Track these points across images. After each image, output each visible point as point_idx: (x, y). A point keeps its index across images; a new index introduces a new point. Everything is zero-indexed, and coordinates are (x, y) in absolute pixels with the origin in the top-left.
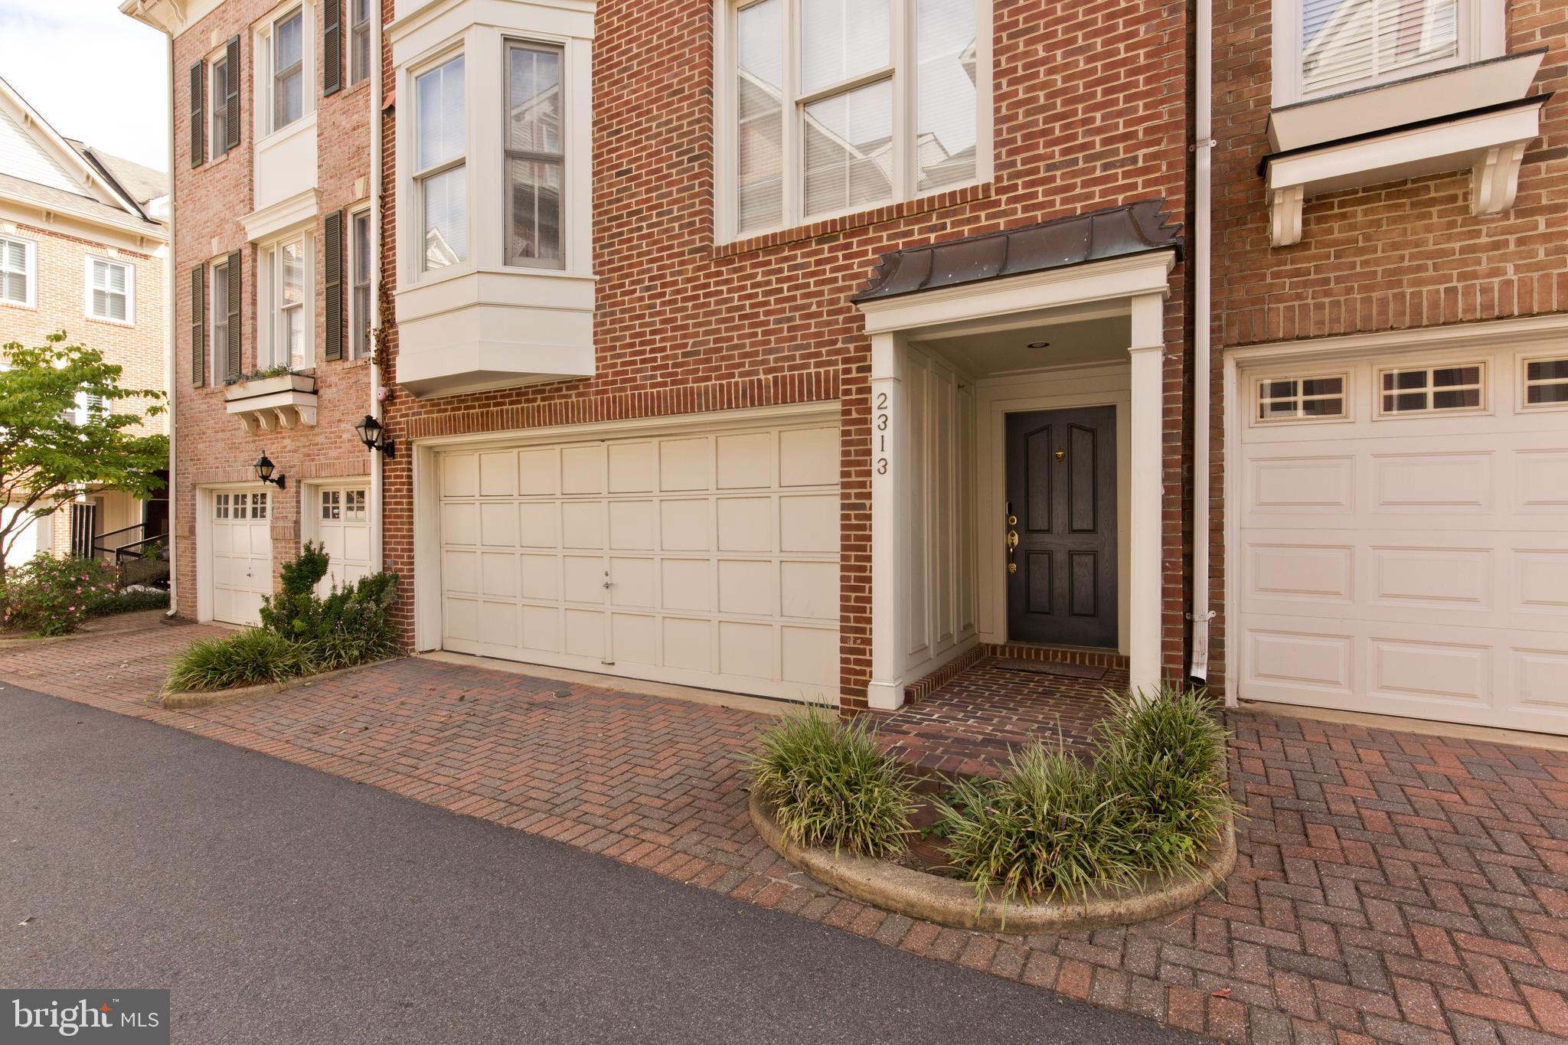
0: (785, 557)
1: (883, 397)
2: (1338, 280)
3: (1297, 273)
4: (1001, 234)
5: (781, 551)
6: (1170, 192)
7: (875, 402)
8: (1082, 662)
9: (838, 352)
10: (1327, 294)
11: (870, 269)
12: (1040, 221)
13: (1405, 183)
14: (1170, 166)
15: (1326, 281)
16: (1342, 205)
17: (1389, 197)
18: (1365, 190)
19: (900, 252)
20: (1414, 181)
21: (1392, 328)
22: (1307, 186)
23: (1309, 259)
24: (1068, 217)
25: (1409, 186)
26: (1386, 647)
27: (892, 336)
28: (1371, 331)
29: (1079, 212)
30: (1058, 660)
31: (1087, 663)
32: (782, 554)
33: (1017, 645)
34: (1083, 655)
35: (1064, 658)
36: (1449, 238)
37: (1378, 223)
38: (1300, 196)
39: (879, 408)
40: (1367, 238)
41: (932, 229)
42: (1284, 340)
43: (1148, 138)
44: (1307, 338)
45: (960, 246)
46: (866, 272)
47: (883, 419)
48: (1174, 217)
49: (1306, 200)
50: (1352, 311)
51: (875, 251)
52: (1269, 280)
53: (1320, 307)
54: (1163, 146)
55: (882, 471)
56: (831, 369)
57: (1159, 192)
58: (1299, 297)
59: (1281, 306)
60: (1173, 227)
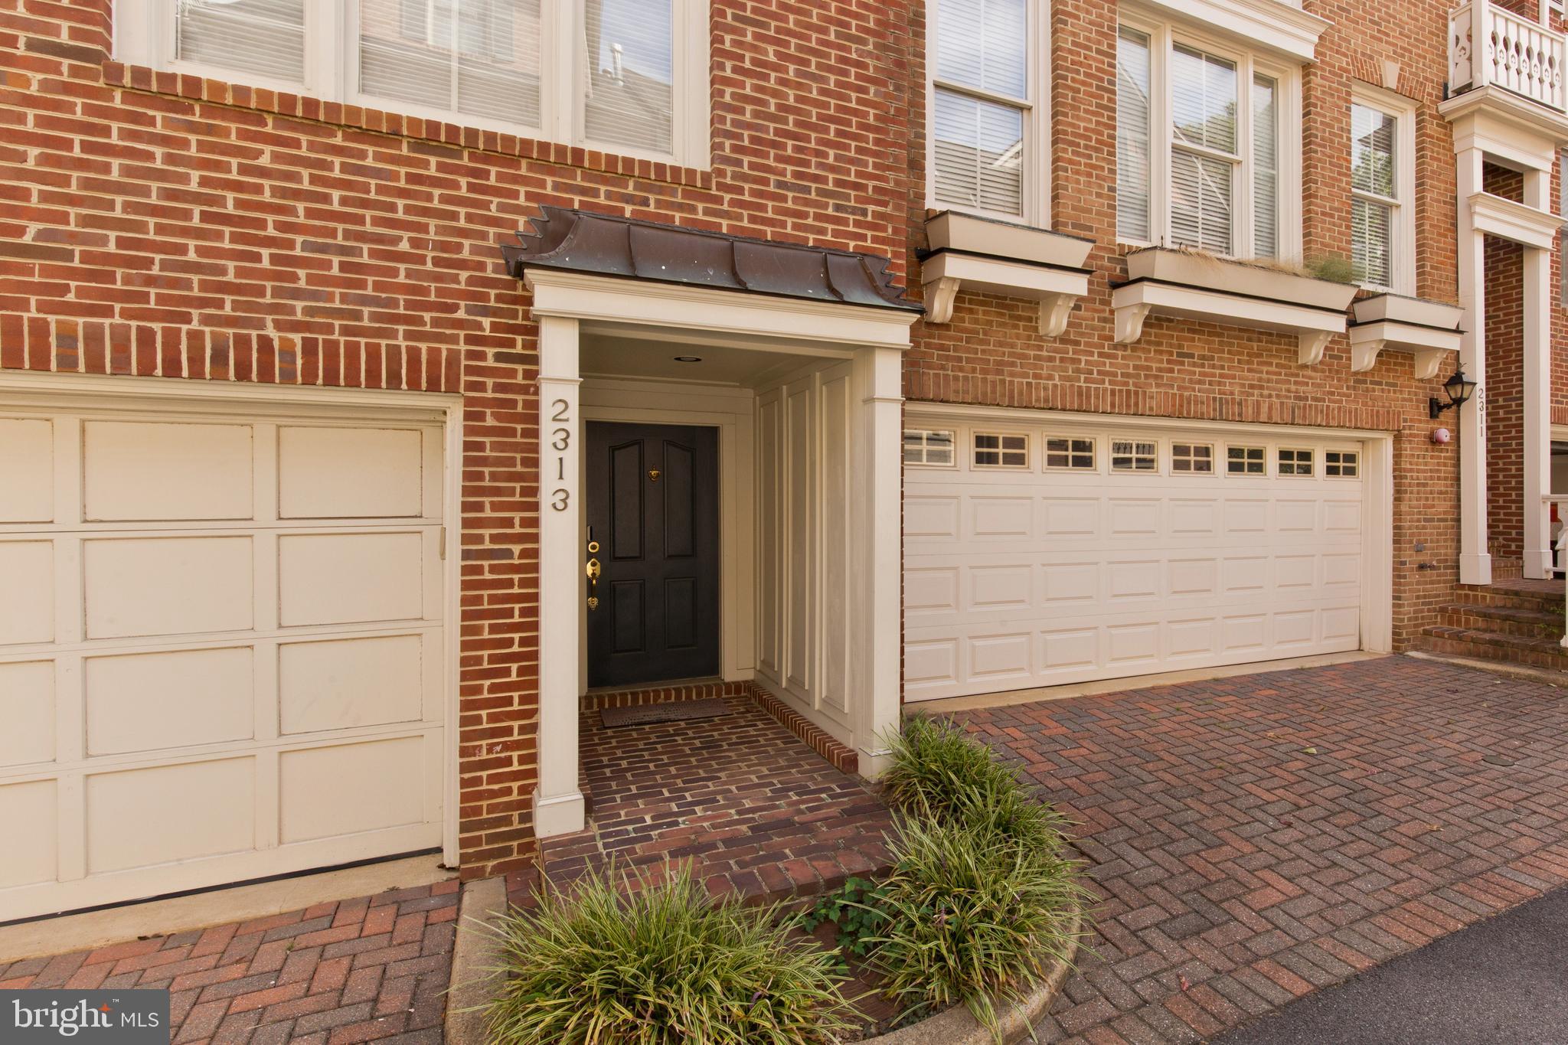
0: (286, 636)
1: (561, 406)
2: (968, 360)
3: (942, 348)
4: (723, 237)
5: (280, 626)
6: (896, 255)
7: (547, 412)
8: (689, 697)
9: (459, 324)
10: (961, 369)
11: (522, 220)
12: (769, 238)
13: (1005, 298)
14: (895, 231)
15: (960, 359)
16: (971, 302)
17: (998, 306)
18: (984, 296)
19: (574, 211)
20: (1011, 299)
21: (998, 405)
22: (963, 281)
23: (950, 338)
24: (799, 245)
25: (1008, 302)
26: (978, 643)
27: (577, 324)
28: (986, 405)
29: (811, 244)
30: (661, 700)
31: (694, 697)
32: (283, 632)
33: (607, 692)
34: (689, 690)
35: (668, 696)
36: (1028, 347)
37: (990, 323)
38: (956, 288)
39: (555, 419)
40: (985, 334)
41: (629, 199)
42: (932, 400)
43: (876, 197)
44: (947, 402)
45: (670, 234)
46: (516, 222)
47: (563, 435)
48: (898, 279)
49: (959, 292)
50: (975, 387)
51: (529, 196)
52: (923, 349)
53: (956, 378)
54: (889, 210)
55: (560, 506)
56: (444, 347)
57: (886, 251)
58: (943, 368)
59: (931, 372)
60: (897, 288)
